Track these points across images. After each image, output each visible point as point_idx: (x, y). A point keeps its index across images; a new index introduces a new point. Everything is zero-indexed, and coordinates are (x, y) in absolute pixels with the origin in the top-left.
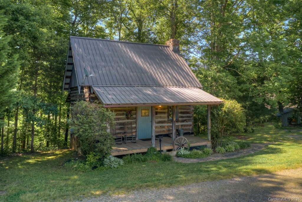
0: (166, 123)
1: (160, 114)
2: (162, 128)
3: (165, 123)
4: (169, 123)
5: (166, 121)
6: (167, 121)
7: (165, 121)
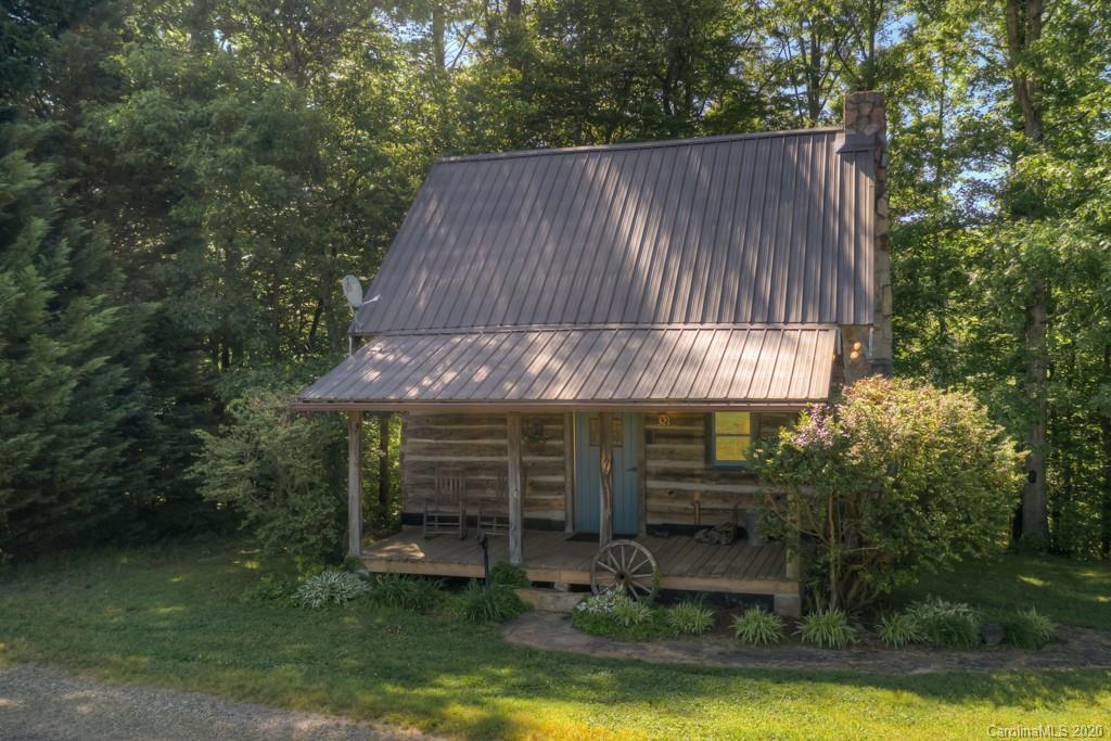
0: (697, 480)
1: (668, 443)
2: (676, 498)
3: (690, 479)
4: (711, 480)
5: (699, 472)
6: (704, 472)
7: (693, 469)
